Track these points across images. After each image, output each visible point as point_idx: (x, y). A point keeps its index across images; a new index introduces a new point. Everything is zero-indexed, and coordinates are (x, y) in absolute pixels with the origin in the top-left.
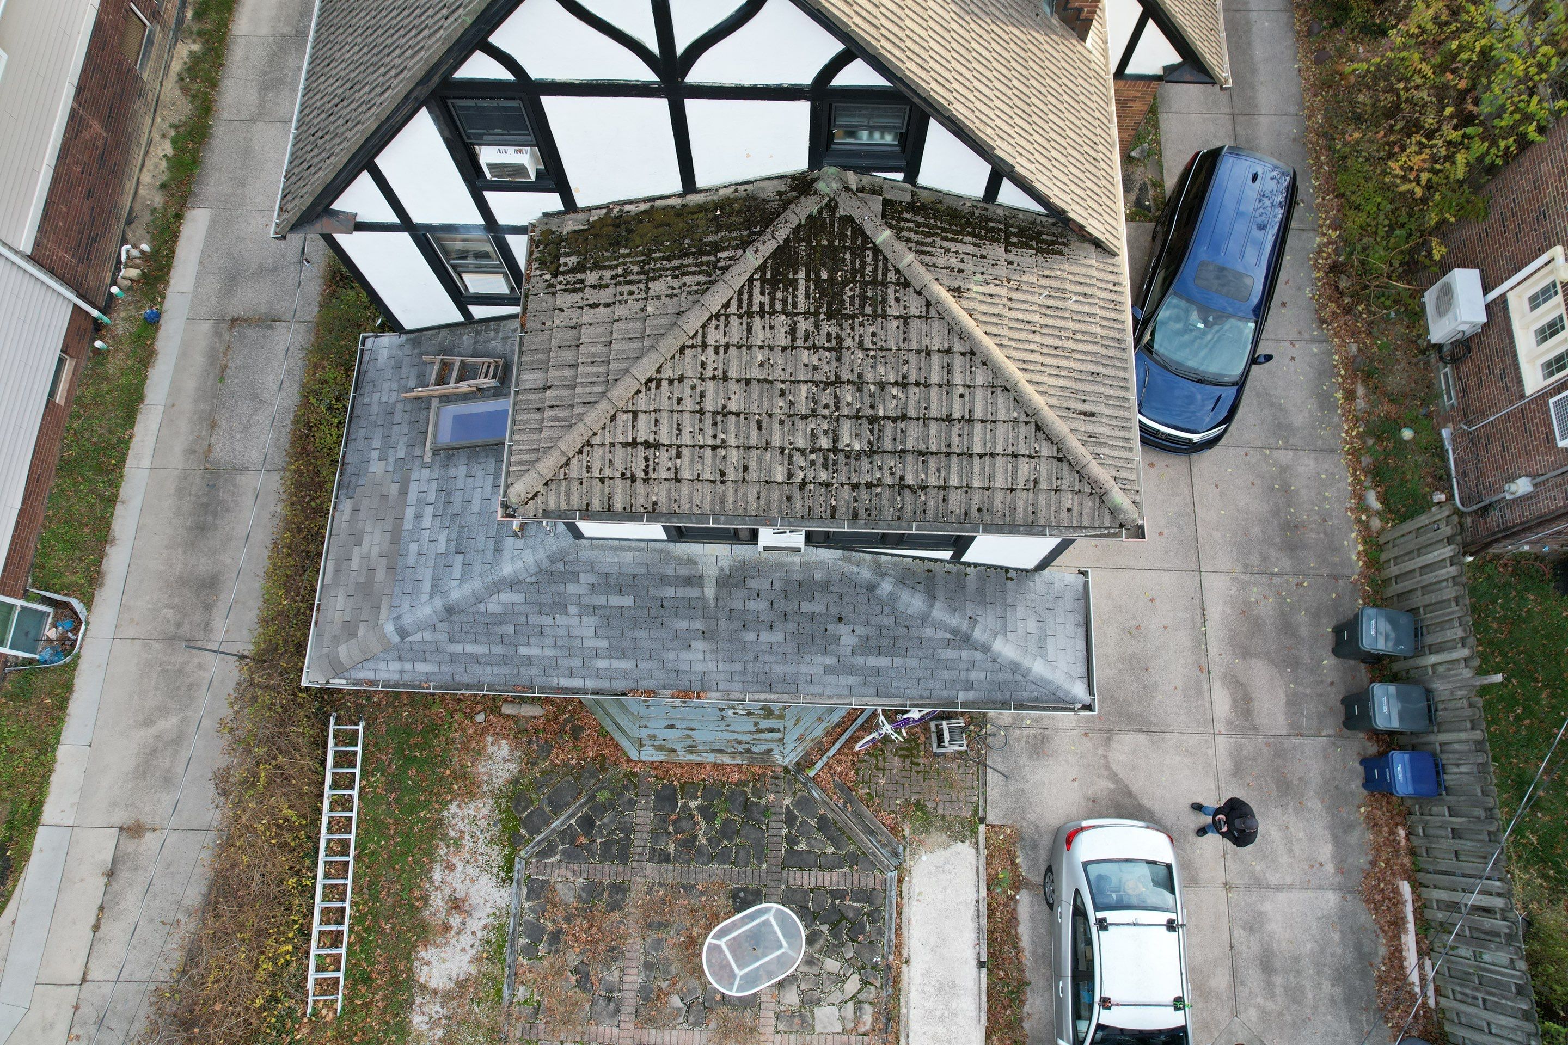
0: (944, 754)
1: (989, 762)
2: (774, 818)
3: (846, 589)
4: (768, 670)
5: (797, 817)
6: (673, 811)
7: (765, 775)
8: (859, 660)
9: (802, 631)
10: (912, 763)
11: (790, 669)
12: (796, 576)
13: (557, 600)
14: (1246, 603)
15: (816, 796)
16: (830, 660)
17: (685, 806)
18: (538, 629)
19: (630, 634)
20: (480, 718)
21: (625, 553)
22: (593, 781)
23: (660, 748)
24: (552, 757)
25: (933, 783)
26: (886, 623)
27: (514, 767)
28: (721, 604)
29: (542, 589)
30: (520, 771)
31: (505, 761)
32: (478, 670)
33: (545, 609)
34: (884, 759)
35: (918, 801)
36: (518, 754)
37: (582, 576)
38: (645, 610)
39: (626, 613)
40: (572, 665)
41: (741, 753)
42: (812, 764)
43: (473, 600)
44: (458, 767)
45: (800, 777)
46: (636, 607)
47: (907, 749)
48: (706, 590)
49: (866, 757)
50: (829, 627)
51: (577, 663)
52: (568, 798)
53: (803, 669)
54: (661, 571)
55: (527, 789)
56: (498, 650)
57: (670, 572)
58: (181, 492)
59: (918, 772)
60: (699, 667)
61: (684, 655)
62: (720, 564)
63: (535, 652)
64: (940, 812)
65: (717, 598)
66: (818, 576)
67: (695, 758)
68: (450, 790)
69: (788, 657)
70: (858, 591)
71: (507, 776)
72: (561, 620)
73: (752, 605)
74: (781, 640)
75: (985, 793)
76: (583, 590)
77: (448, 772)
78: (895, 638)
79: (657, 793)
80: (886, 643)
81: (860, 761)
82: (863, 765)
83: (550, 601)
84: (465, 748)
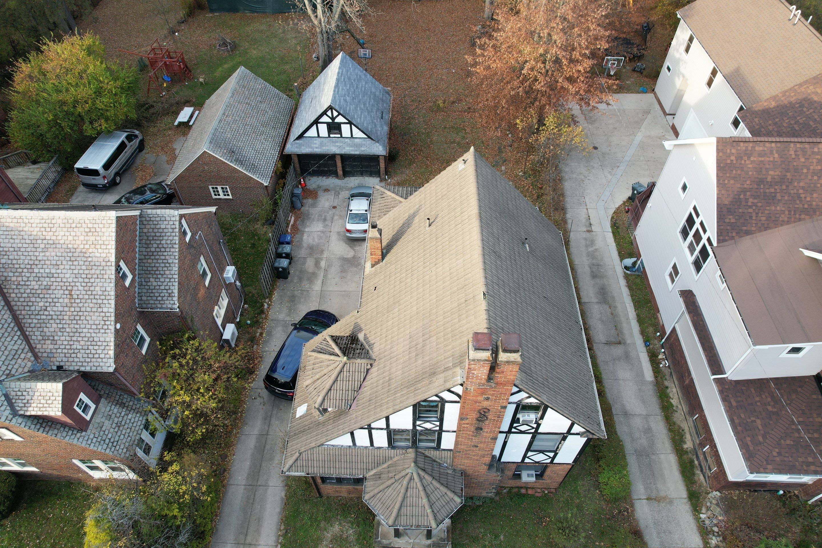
14: (310, 284)
58: (613, 297)
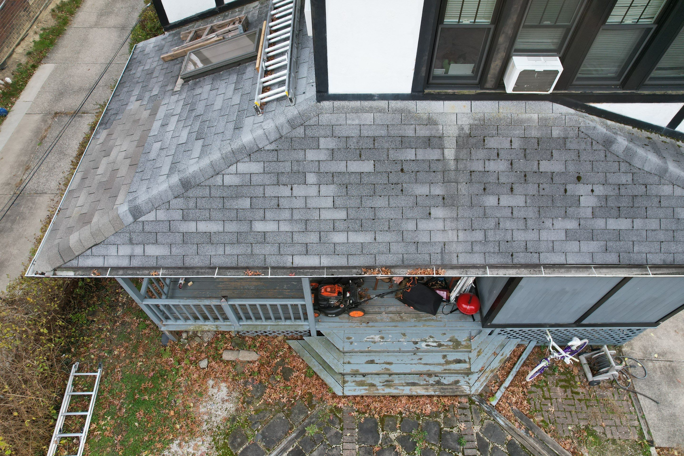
0: (598, 383)
1: (637, 389)
2: (468, 445)
3: (583, 146)
4: (509, 238)
5: (487, 445)
6: (376, 442)
7: (453, 406)
8: (600, 223)
9: (542, 192)
10: (572, 392)
11: (531, 236)
12: (534, 133)
13: (295, 168)
15: (502, 423)
16: (571, 225)
17: (386, 437)
18: (274, 202)
19: (368, 203)
20: (204, 364)
21: (366, 115)
22: (302, 417)
23: (361, 384)
24: (265, 396)
25: (595, 409)
26: (624, 182)
27: (231, 407)
28: (461, 166)
29: (281, 158)
30: (237, 410)
31: (223, 401)
32: (209, 250)
33: (284, 179)
34: (549, 390)
35: (587, 427)
36: (235, 394)
37: (322, 140)
38: (385, 175)
39: (365, 180)
40: (308, 241)
41: (432, 385)
42: (493, 395)
43: (211, 172)
44: (181, 408)
45: (484, 406)
46: (376, 173)
47: (565, 381)
48: (446, 151)
49: (534, 389)
50: (569, 187)
51: (313, 238)
52: (280, 434)
53: (544, 235)
54: (402, 133)
55: (243, 426)
56: (232, 227)
57: (410, 132)
59: (580, 400)
60: (439, 238)
61: (424, 225)
62: (459, 123)
63: (271, 227)
64: (609, 436)
65: (457, 160)
66: (556, 133)
67: (393, 391)
68: (173, 430)
69: (529, 222)
70: (595, 148)
71: (225, 414)
72: (299, 190)
73: (492, 166)
74: (522, 204)
75: (643, 417)
76: (322, 156)
77: (172, 413)
78: (634, 197)
79: (360, 426)
80: (625, 203)
81: (530, 392)
82: (532, 395)
83: (289, 170)
84: (189, 391)
